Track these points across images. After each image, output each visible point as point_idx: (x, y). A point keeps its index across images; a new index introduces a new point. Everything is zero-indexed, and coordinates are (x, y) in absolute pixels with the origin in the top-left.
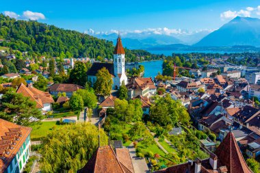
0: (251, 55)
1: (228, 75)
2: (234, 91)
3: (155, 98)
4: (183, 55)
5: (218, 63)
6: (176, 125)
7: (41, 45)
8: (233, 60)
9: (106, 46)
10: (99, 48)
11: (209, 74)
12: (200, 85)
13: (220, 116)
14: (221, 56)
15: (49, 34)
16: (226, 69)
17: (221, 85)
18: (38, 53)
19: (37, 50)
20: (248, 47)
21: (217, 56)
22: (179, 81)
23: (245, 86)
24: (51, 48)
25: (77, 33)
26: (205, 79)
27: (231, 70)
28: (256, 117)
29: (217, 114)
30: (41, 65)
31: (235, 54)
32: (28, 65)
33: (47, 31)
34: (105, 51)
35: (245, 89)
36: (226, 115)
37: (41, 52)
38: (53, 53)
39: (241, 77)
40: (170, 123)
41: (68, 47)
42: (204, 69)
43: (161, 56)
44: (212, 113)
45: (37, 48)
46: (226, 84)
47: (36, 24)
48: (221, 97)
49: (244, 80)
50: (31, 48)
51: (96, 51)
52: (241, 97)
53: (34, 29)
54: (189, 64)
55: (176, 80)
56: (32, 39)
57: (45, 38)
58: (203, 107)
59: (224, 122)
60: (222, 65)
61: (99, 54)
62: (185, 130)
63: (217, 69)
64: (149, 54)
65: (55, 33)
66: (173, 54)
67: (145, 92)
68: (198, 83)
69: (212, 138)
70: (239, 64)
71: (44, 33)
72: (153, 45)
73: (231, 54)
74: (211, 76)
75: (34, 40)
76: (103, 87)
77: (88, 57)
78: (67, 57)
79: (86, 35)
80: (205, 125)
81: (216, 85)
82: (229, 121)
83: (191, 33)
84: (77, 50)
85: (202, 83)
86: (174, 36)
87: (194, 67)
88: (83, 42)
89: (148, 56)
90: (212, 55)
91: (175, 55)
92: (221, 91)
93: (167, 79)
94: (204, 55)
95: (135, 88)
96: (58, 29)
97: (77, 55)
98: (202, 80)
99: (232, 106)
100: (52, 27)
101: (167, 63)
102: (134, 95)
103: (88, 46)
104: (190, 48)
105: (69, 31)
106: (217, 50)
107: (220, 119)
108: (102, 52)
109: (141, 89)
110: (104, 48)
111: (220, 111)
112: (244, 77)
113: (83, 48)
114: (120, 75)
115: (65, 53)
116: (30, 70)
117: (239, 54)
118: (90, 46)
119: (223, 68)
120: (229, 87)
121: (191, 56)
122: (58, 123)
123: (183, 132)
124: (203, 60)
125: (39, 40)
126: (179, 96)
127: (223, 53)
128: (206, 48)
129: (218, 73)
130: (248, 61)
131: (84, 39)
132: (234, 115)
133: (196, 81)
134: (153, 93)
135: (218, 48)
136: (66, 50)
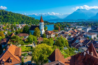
0: (84, 22)
1: (78, 29)
2: (80, 35)
3: (55, 38)
4: (61, 22)
5: (73, 25)
6: (64, 47)
7: (6, 19)
8: (78, 24)
9: (32, 19)
10: (29, 20)
11: (71, 29)
12: (69, 33)
13: (78, 43)
14: (74, 23)
15: (9, 15)
16: (77, 27)
17: (76, 33)
18: (5, 22)
19: (4, 21)
20: (83, 19)
21: (73, 23)
22: (61, 32)
23: (84, 33)
24: (10, 20)
25: (20, 14)
26: (70, 31)
27: (78, 28)
28: (90, 43)
29: (77, 42)
30: (7, 27)
31: (79, 22)
32: (2, 27)
33: (8, 14)
34: (32, 21)
35: (84, 34)
36: (80, 42)
37: (6, 22)
38: (11, 22)
39: (82, 30)
40: (63, 46)
41: (17, 20)
42: (69, 28)
43: (53, 23)
44: (75, 42)
45: (4, 20)
46: (78, 33)
47: (3, 11)
48: (77, 37)
49: (84, 31)
50: (2, 21)
51: (28, 21)
52: (83, 37)
53: (3, 13)
54: (63, 25)
55: (60, 31)
56: (2, 17)
57: (8, 17)
58: (72, 40)
59: (80, 45)
60: (75, 26)
61: (29, 22)
62: (68, 48)
63: (74, 27)
64: (48, 22)
65: (11, 14)
66: (57, 22)
67: (52, 35)
68: (68, 32)
69: (77, 50)
70: (81, 25)
71: (7, 15)
72: (49, 19)
73: (77, 22)
74: (72, 30)
75: (3, 17)
76: (37, 34)
77: (25, 24)
78: (17, 24)
79: (24, 15)
80: (73, 46)
81: (74, 33)
82: (81, 44)
83: (63, 15)
84: (20, 21)
85: (69, 32)
86: (57, 16)
87: (65, 27)
88: (23, 18)
89: (48, 23)
90: (71, 22)
91: (58, 23)
92: (76, 35)
93: (57, 31)
94: (68, 22)
95: (48, 34)
96: (13, 13)
97: (21, 23)
98: (69, 31)
99: (81, 40)
100: (10, 12)
101: (56, 26)
102: (48, 37)
103: (25, 20)
104: (62, 20)
105: (17, 14)
106: (72, 21)
107: (78, 44)
108: (31, 22)
109: (50, 34)
110: (31, 20)
111: (78, 41)
112: (83, 30)
113: (23, 20)
114: (42, 30)
115: (16, 22)
116: (3, 29)
117: (80, 22)
118: (26, 19)
119: (76, 27)
120: (79, 33)
121: (64, 23)
122: (27, 47)
123: (67, 48)
124: (68, 24)
125: (5, 17)
126: (63, 37)
127: (74, 22)
128: (68, 20)
129: (74, 29)
130: (83, 24)
131: (23, 17)
132: (82, 43)
133: (67, 32)
134: (54, 36)
135: (72, 20)
136: (16, 21)
